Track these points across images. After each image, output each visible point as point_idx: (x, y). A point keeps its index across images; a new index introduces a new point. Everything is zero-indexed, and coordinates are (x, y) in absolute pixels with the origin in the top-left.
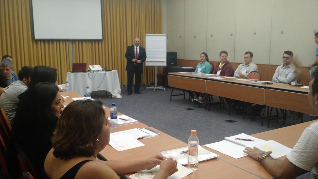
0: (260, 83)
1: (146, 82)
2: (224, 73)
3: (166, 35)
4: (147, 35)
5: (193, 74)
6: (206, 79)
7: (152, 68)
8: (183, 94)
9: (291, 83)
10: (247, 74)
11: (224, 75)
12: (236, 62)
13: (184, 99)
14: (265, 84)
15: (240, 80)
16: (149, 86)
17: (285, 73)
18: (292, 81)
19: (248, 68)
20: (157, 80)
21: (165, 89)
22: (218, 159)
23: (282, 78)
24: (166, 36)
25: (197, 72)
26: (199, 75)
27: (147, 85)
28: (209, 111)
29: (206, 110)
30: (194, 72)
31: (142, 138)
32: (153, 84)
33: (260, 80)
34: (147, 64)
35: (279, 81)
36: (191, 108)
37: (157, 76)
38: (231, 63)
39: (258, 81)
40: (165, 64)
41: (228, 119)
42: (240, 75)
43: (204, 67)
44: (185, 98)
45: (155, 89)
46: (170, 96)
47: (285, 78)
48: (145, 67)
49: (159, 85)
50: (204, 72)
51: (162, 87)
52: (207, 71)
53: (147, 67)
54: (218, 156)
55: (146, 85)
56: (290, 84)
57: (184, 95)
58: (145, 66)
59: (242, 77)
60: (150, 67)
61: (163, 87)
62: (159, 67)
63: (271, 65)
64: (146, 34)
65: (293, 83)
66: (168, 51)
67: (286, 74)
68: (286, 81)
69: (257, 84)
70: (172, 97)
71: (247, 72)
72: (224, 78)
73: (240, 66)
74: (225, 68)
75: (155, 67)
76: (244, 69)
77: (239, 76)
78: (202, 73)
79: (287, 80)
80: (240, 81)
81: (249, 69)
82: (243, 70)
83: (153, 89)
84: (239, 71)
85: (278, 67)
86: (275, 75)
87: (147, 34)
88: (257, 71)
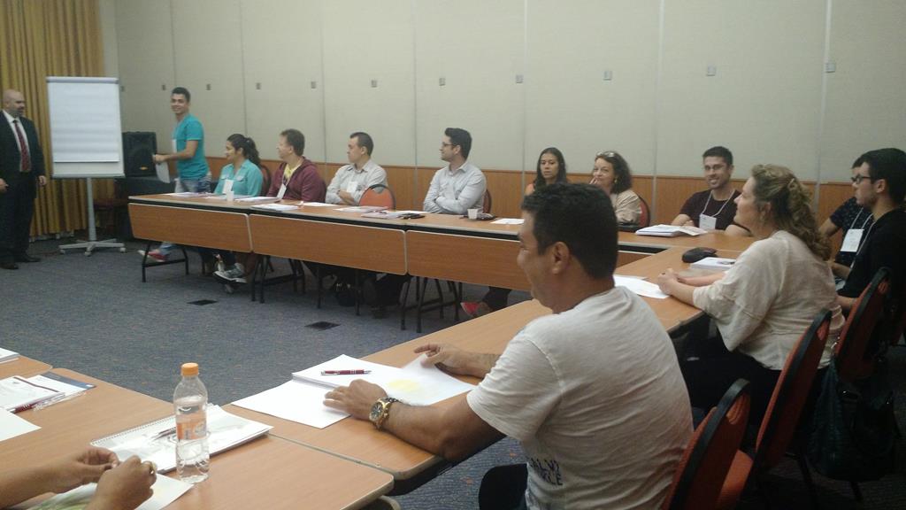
0: (393, 216)
1: (58, 227)
2: (300, 194)
3: (115, 79)
4: (51, 78)
5: (210, 199)
6: (249, 212)
7: (78, 183)
8: (183, 257)
9: (467, 213)
10: (361, 193)
11: (300, 199)
12: (330, 161)
13: (187, 273)
14: (405, 218)
15: (341, 209)
16: (70, 240)
17: (454, 188)
18: (472, 208)
19: (361, 178)
20: (96, 221)
21: (121, 246)
22: (272, 437)
23: (447, 201)
24: (117, 83)
25: (221, 193)
26: (226, 200)
27: (61, 238)
28: (262, 302)
29: (254, 300)
30: (212, 192)
31: (30, 407)
32: (82, 234)
33: (394, 208)
34: (59, 172)
35: (442, 208)
36: (208, 299)
37: (96, 207)
38: (316, 165)
39: (387, 211)
40: (119, 171)
41: (315, 322)
42: (341, 197)
43: (240, 177)
44: (190, 271)
45: (89, 249)
46: (140, 267)
47: (453, 201)
48: (53, 181)
49: (102, 234)
50: (242, 190)
51: (115, 240)
52: (251, 187)
53: (59, 180)
54: (270, 427)
55: (58, 237)
56: (465, 215)
57: (186, 260)
58: (51, 178)
59: (348, 201)
60: (69, 180)
61: (117, 242)
62: (99, 181)
63: (419, 168)
64: (48, 75)
65: (473, 213)
66: (125, 131)
67: (457, 189)
68: (457, 209)
69: (386, 219)
70: (146, 269)
71: (359, 189)
72: (300, 206)
73: (341, 171)
74: (299, 178)
75: (85, 179)
76: (352, 181)
77: (339, 199)
78: (235, 194)
79: (459, 204)
80: (343, 212)
81: (365, 178)
82: (350, 182)
83: (85, 249)
84: (339, 187)
85: (438, 173)
86: (429, 192)
87: (53, 75)
88: (387, 185)
